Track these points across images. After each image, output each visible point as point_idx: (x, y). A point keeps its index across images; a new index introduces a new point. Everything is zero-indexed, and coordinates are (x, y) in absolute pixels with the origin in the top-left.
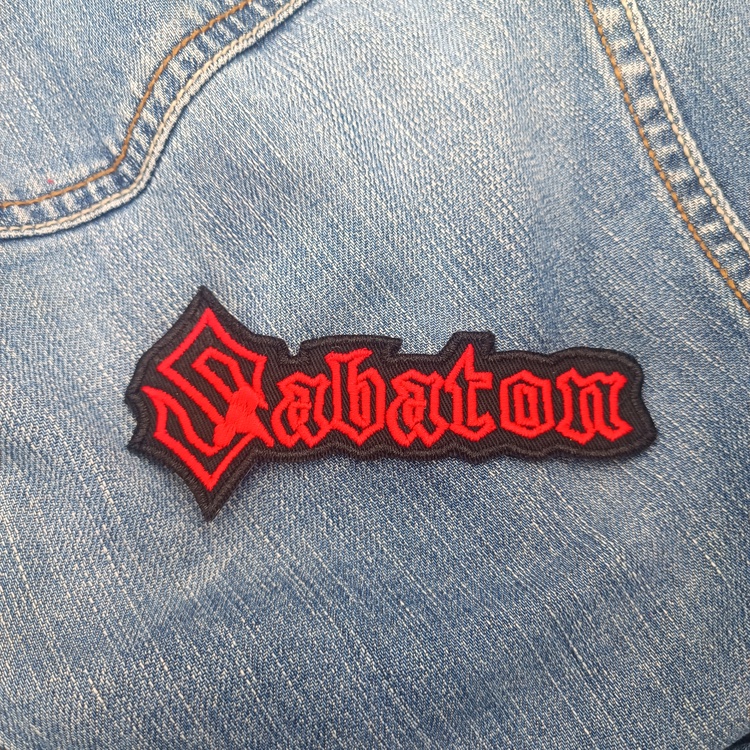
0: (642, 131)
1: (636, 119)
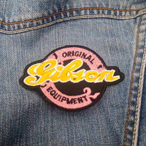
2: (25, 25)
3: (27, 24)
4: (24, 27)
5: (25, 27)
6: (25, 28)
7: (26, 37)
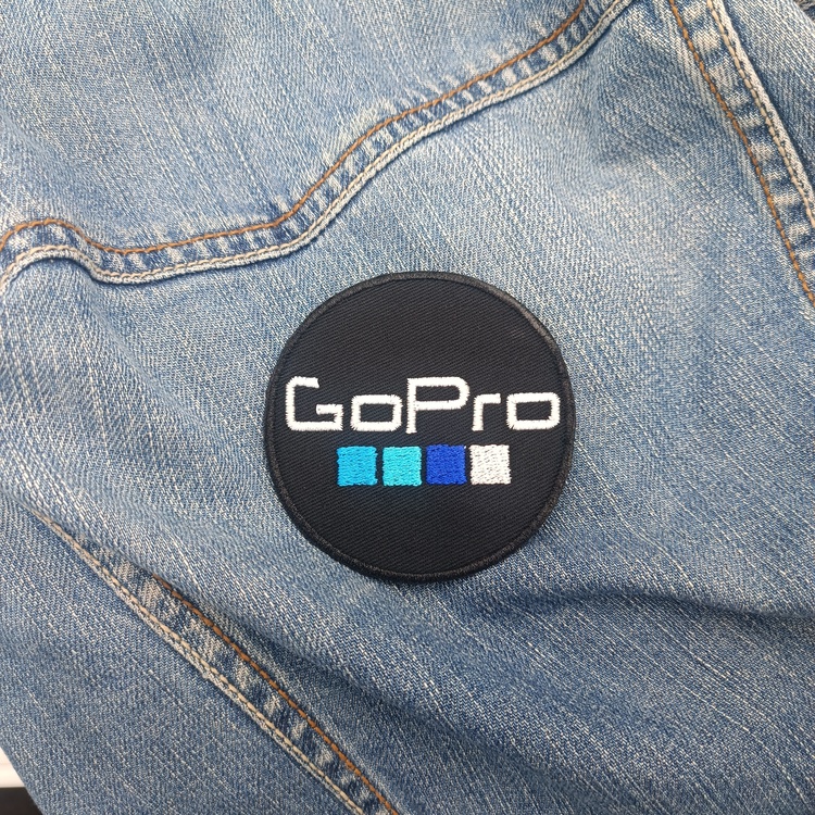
0: (793, 255)
1: (787, 244)
2: (342, 176)
3: (346, 164)
4: (342, 182)
5: (346, 179)
6: (348, 183)
7: (366, 213)
